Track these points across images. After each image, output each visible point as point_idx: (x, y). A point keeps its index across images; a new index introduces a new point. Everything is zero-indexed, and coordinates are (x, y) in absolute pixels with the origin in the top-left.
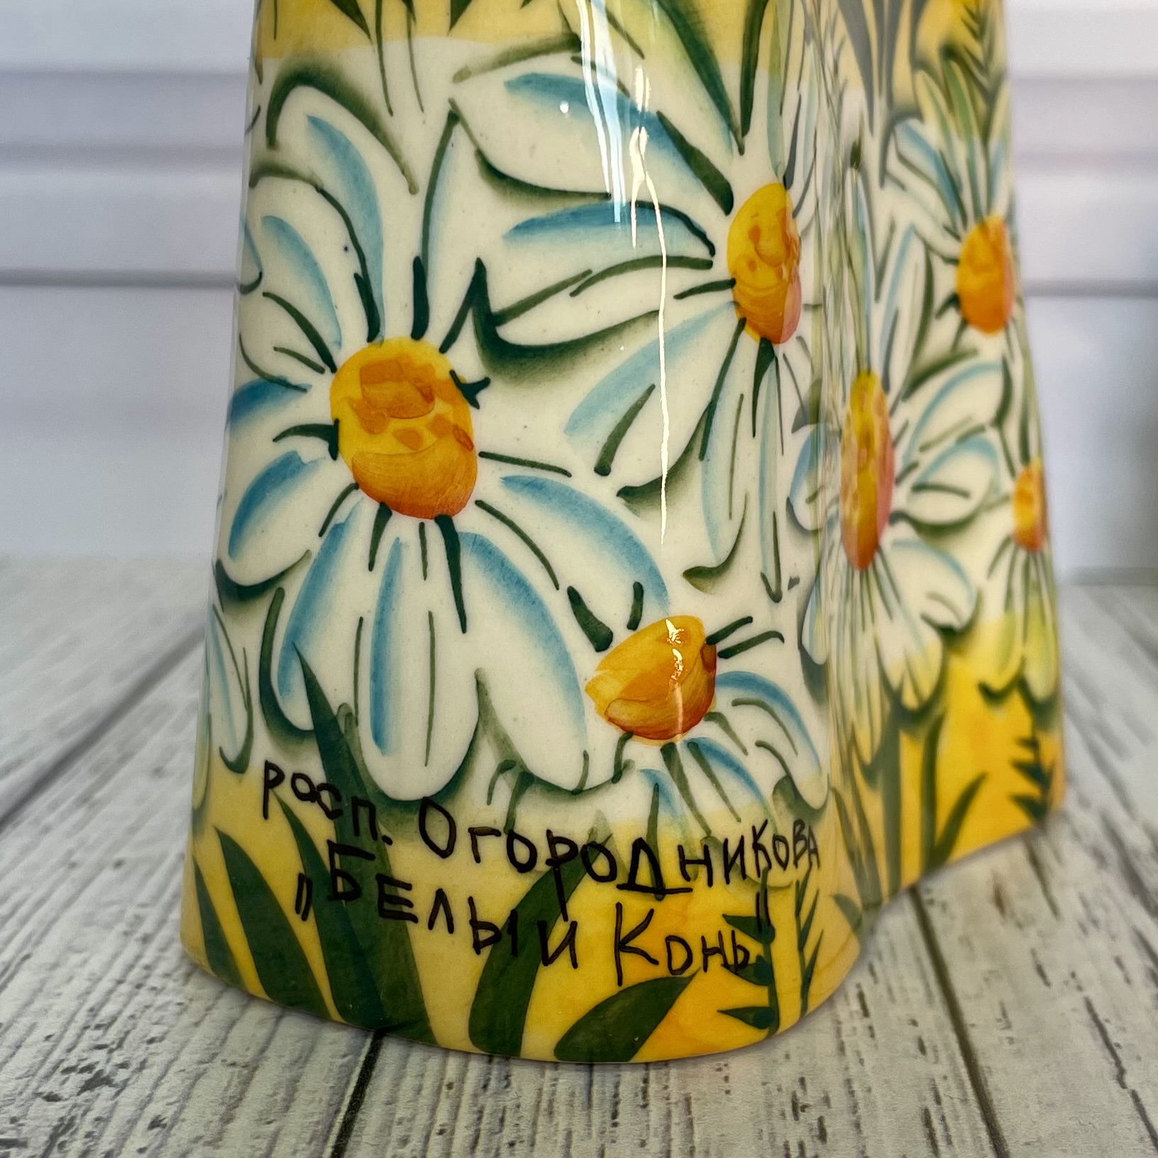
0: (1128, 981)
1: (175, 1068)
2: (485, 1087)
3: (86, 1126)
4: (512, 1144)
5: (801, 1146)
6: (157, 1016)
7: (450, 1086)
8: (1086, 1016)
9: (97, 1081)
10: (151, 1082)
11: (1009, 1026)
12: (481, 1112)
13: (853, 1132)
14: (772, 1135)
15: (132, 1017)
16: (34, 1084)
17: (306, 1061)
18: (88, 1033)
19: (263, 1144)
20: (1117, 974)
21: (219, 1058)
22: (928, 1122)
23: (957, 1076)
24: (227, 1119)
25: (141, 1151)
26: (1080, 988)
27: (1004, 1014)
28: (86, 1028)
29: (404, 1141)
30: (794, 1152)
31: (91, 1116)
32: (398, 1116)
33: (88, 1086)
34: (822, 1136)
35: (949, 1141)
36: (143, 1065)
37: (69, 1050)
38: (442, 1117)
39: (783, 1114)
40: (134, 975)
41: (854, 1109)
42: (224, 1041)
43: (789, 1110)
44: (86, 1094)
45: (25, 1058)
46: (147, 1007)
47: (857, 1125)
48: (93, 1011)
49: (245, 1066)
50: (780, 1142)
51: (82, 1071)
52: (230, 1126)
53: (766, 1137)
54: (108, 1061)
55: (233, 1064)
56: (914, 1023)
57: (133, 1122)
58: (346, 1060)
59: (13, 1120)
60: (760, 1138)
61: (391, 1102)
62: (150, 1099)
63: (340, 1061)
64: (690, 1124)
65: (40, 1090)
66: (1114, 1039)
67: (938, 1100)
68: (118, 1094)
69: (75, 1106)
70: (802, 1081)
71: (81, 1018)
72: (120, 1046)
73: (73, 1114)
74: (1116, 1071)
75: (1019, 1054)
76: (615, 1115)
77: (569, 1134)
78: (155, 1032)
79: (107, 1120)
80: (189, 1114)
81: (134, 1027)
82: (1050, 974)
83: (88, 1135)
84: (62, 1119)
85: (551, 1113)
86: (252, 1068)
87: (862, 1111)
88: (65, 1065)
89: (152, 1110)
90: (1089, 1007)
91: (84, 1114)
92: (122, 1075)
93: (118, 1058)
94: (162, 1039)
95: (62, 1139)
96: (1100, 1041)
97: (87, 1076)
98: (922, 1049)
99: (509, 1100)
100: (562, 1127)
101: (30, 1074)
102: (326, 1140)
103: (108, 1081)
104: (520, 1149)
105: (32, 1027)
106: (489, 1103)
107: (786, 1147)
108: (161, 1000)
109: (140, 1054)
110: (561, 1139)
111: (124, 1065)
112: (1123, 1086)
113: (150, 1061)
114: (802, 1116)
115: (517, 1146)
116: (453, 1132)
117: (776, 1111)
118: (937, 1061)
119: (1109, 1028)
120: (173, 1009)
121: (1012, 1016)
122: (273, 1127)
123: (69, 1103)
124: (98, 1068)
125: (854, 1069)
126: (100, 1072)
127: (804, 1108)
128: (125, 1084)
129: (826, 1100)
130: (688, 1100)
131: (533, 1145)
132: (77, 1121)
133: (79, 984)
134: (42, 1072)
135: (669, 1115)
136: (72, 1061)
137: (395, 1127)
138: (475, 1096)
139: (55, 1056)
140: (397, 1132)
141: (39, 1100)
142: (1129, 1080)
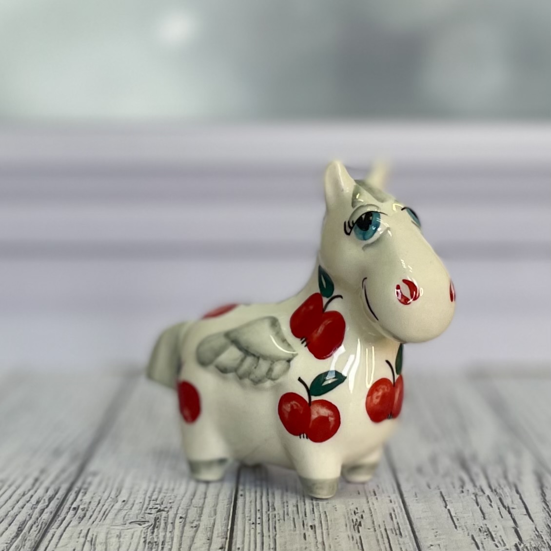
0: (454, 487)
1: (180, 508)
2: (269, 510)
3: (163, 518)
4: (279, 520)
5: (357, 520)
6: (169, 498)
7: (259, 510)
8: (439, 495)
9: (159, 511)
10: (175, 510)
11: (416, 497)
12: (269, 515)
13: (370, 517)
14: (349, 518)
15: (162, 498)
16: (143, 511)
17: (216, 506)
18: (151, 502)
19: (212, 522)
20: (451, 486)
21: (192, 506)
22: (391, 514)
23: (400, 507)
24: (200, 516)
25: (181, 522)
26: (439, 489)
27: (416, 494)
28: (150, 501)
29: (250, 520)
30: (355, 521)
31: (163, 517)
32: (246, 515)
33: (158, 511)
34: (362, 517)
35: (396, 518)
36: (171, 507)
37: (149, 504)
38: (259, 515)
39: (352, 514)
40: (157, 490)
41: (371, 513)
42: (191, 503)
43: (353, 513)
44: (159, 513)
45: (137, 507)
46: (165, 496)
47: (372, 516)
48: (150, 497)
49: (200, 507)
50: (351, 519)
51: (155, 509)
52: (202, 518)
53: (347, 518)
54: (161, 507)
55: (196, 507)
56: (389, 497)
57: (175, 517)
58: (228, 506)
59: (142, 518)
60: (345, 518)
61: (244, 513)
62: (177, 514)
63: (226, 506)
64: (326, 516)
65: (146, 512)
66: (446, 499)
67: (394, 511)
68: (167, 513)
69: (157, 515)
70: (357, 508)
71: (147, 499)
72: (162, 503)
73: (158, 516)
74: (444, 505)
75: (418, 503)
76: (305, 515)
77: (294, 519)
78: (170, 501)
79: (168, 517)
80: (189, 516)
81: (164, 500)
82: (432, 487)
83: (164, 520)
84: (155, 517)
85: (288, 514)
86: (202, 508)
87: (373, 513)
88: (149, 508)
89: (179, 515)
90: (441, 493)
91: (161, 516)
92: (166, 509)
93: (163, 506)
94: (173, 502)
95: (157, 521)
96: (442, 499)
97: (157, 510)
98: (391, 502)
99: (276, 512)
100: (292, 517)
101: (141, 509)
102: (229, 520)
103: (163, 510)
104: (282, 521)
105: (134, 501)
106: (270, 513)
107: (353, 520)
108: (168, 495)
109: (169, 506)
110: (292, 519)
111: (166, 507)
112: (446, 507)
113: (173, 506)
114: (357, 514)
115: (280, 521)
116: (262, 518)
117: (350, 514)
118: (395, 503)
119: (445, 497)
120: (173, 497)
121: (418, 495)
122: (214, 518)
123: (156, 514)
124: (159, 508)
125: (371, 506)
126: (160, 509)
127: (357, 513)
128: (168, 512)
129: (364, 512)
130: (325, 512)
131: (284, 520)
132: (160, 518)
133: (142, 492)
134: (144, 509)
135: (320, 515)
136: (150, 506)
137: (246, 518)
138: (266, 512)
139: (145, 506)
140: (247, 519)
141: (146, 515)
142: (448, 507)
